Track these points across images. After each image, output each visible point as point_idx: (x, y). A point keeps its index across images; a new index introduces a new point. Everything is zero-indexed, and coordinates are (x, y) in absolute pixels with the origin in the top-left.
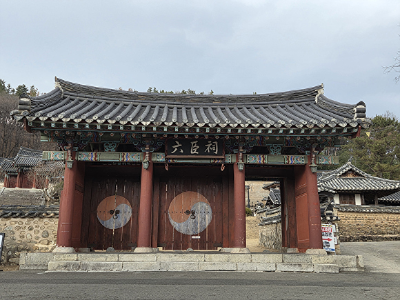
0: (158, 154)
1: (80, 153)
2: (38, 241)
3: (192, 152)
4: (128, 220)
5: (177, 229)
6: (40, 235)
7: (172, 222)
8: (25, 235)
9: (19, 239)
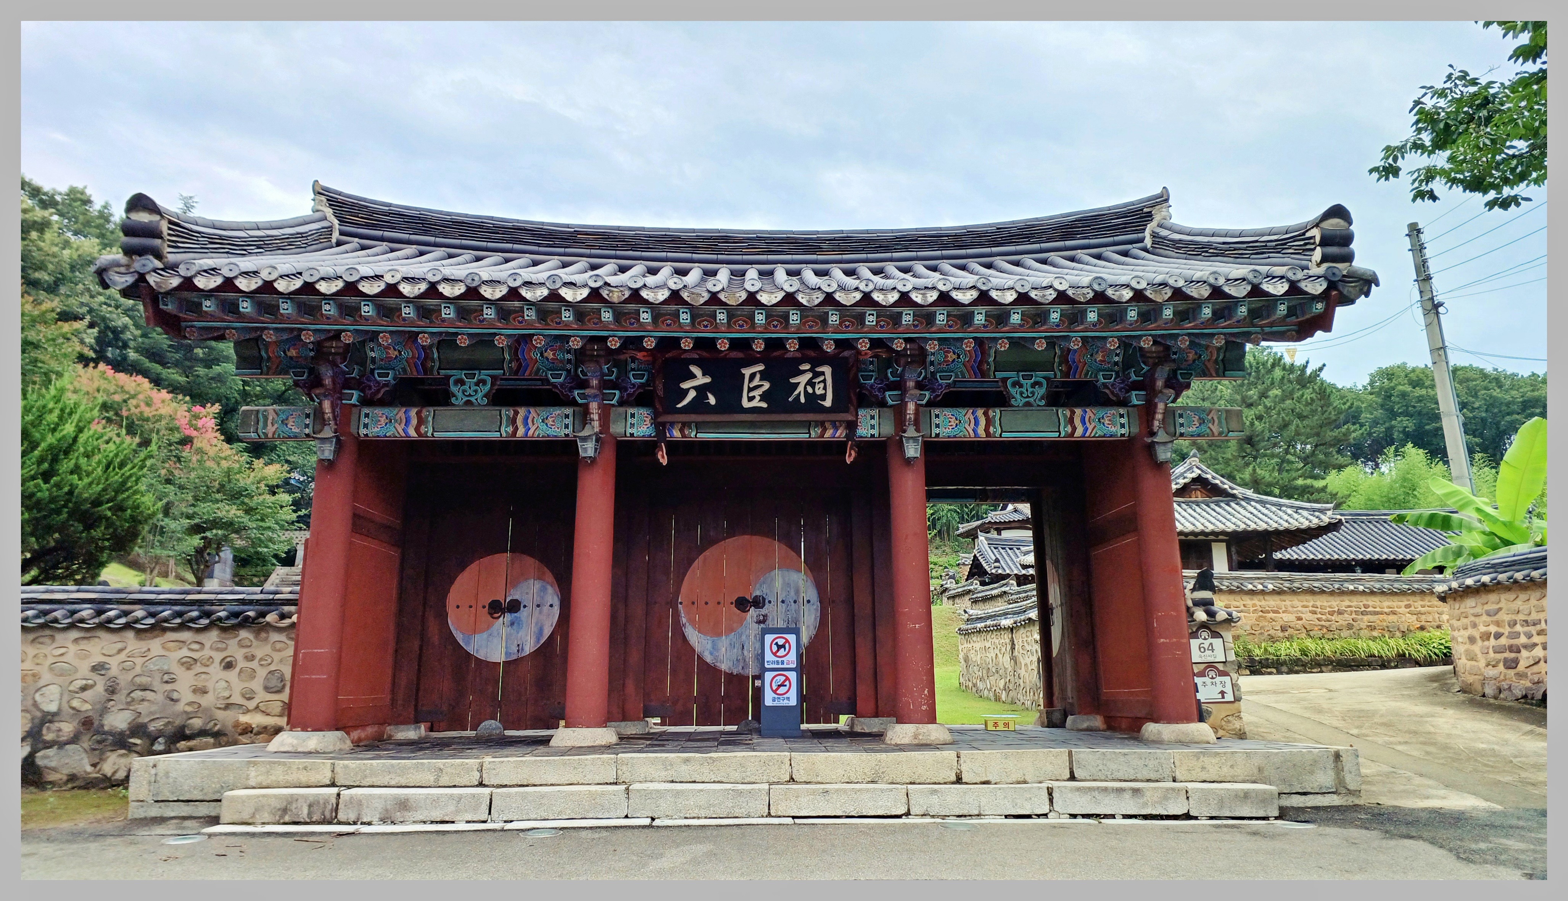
0: (631, 411)
2: (251, 705)
3: (746, 404)
4: (547, 632)
5: (708, 659)
6: (257, 685)
7: (693, 636)
8: (210, 685)
9: (191, 697)
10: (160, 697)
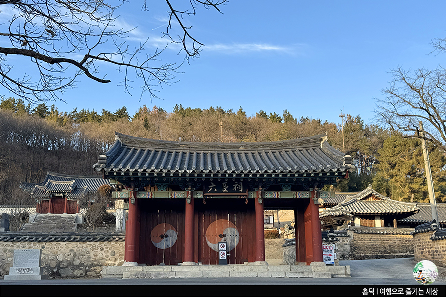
0: (198, 192)
1: (140, 192)
2: (108, 259)
3: (223, 191)
4: (174, 242)
5: (213, 249)
6: (109, 254)
7: (209, 243)
8: (98, 254)
9: (94, 257)
10: (86, 257)
